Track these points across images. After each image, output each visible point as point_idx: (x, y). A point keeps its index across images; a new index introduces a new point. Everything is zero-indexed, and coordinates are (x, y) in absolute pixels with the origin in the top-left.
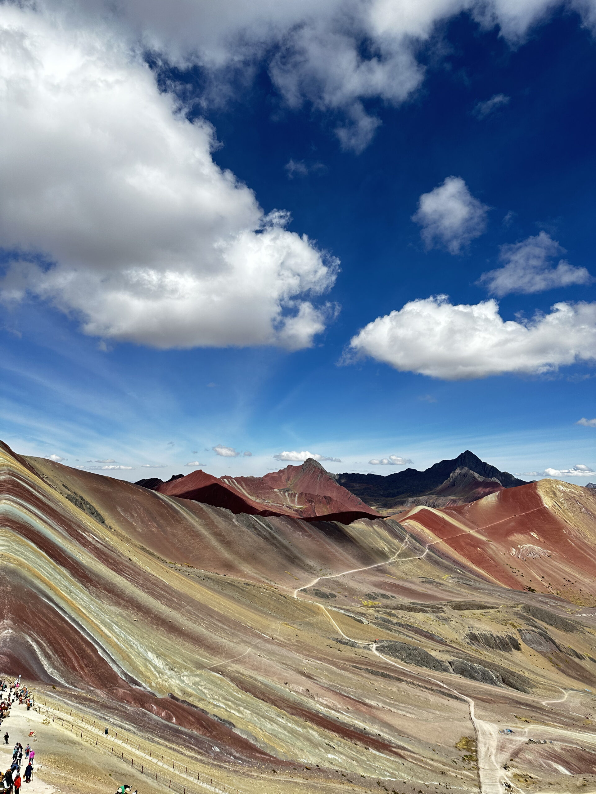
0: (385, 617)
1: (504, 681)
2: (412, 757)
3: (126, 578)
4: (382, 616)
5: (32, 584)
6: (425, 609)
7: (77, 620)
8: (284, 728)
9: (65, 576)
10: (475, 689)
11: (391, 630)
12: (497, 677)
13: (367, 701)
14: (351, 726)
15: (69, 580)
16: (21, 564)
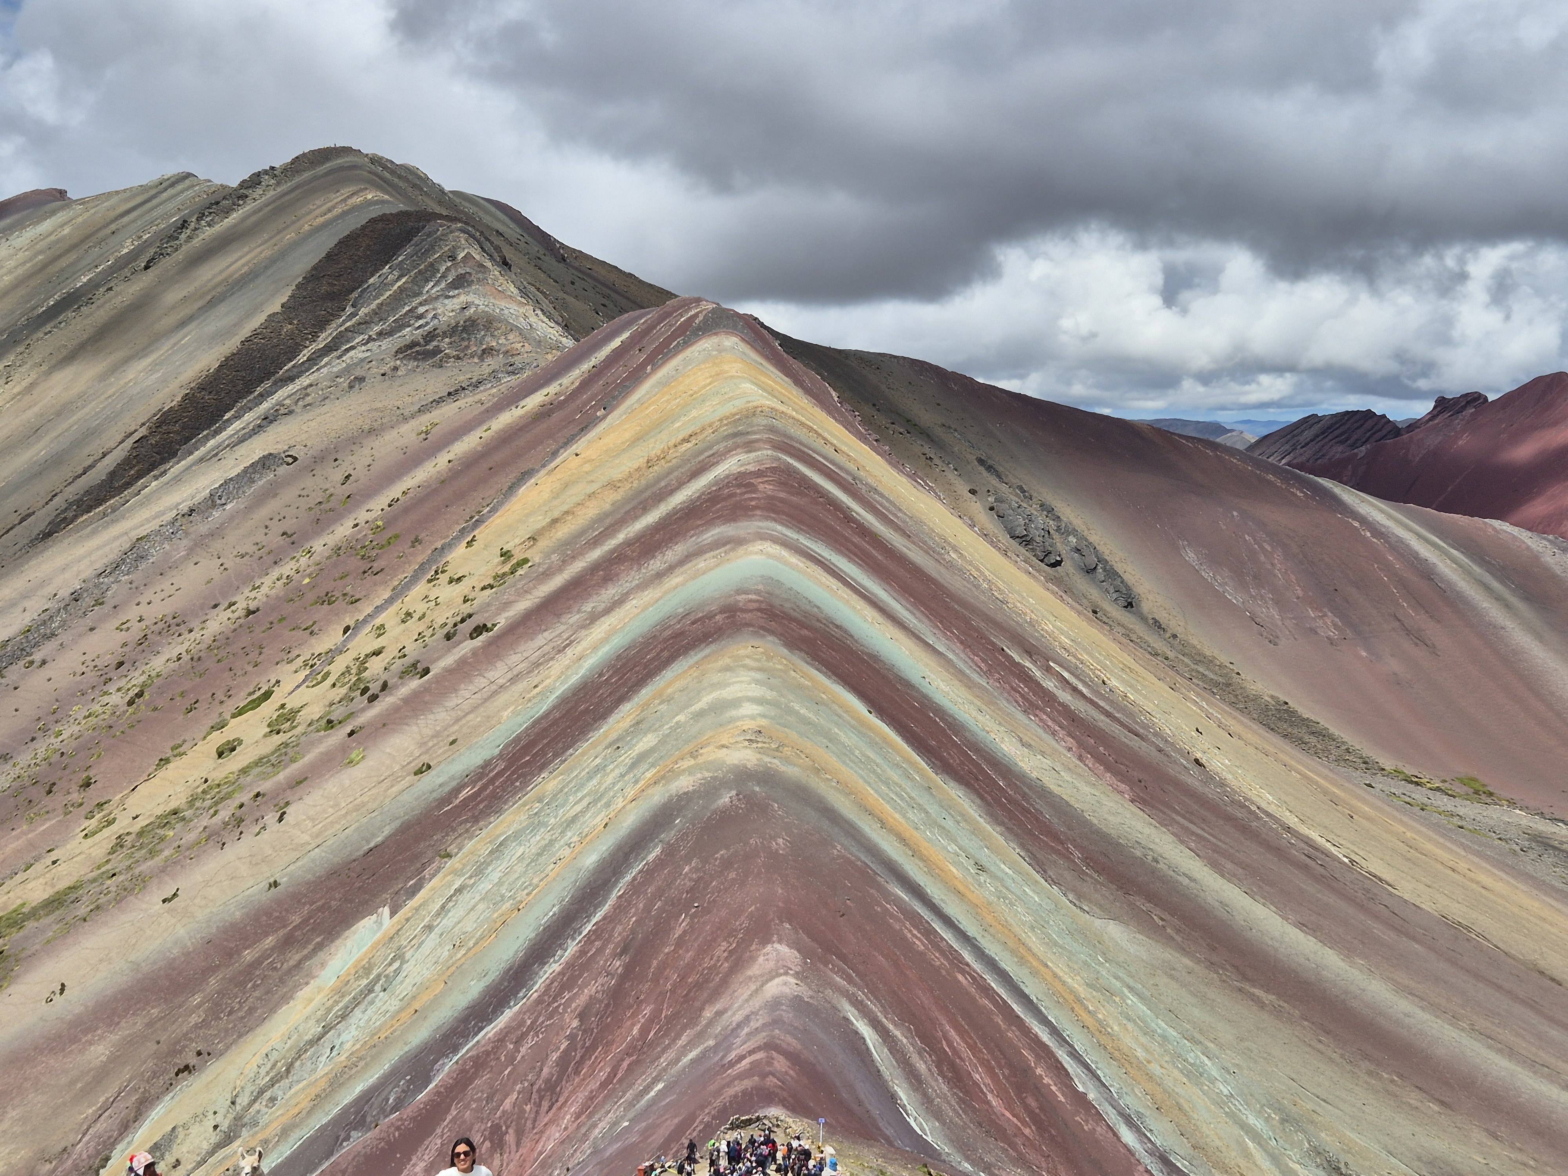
9: (962, 815)
15: (976, 831)
16: (817, 767)
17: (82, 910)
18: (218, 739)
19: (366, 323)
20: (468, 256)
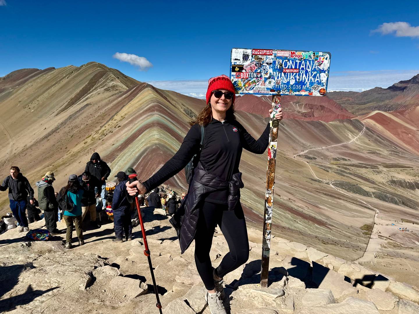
0: (342, 169)
1: (403, 203)
6: (367, 166)
12: (400, 201)
14: (308, 215)
17: (68, 164)
18: (84, 142)
19: (100, 86)
20: (113, 77)
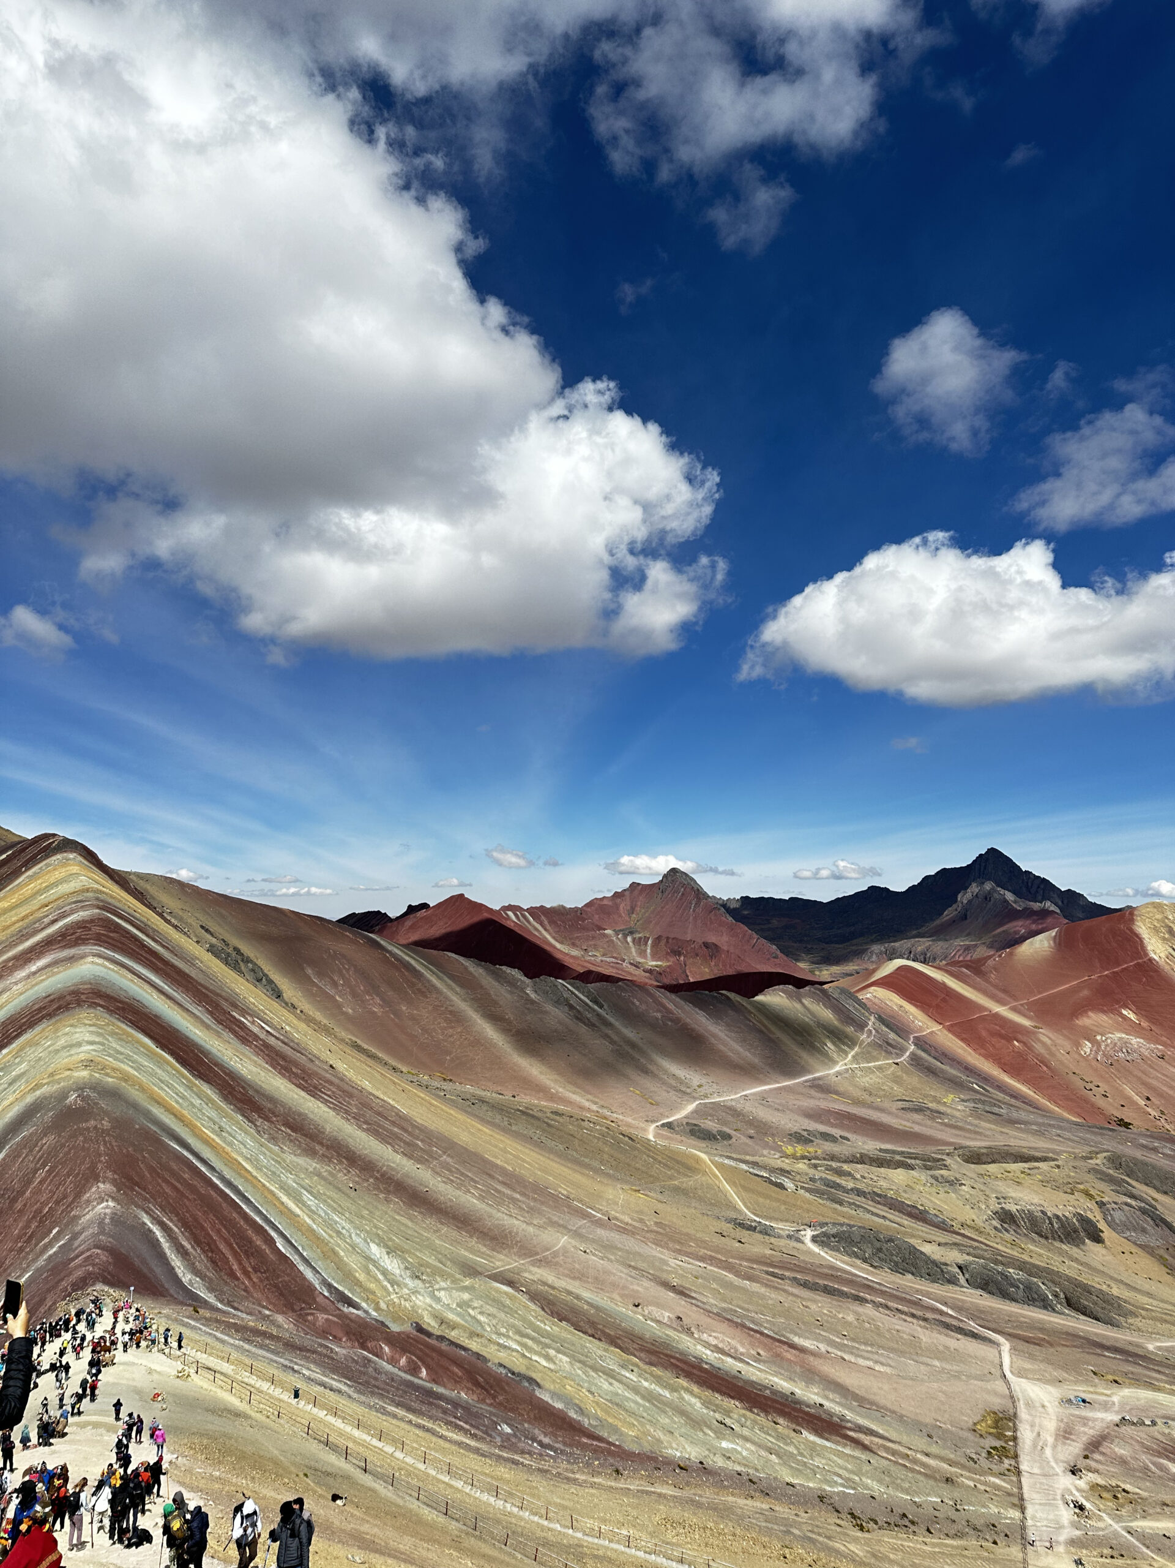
0: (829, 1177)
1: (1069, 1303)
2: (887, 1449)
3: (325, 1102)
4: (824, 1176)
5: (147, 1114)
6: (909, 1161)
7: (235, 1183)
8: (636, 1390)
9: (210, 1100)
10: (1011, 1319)
11: (841, 1203)
12: (1056, 1296)
13: (796, 1340)
14: (766, 1388)
15: (218, 1109)
16: (126, 1078)
